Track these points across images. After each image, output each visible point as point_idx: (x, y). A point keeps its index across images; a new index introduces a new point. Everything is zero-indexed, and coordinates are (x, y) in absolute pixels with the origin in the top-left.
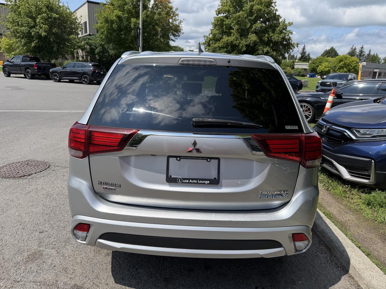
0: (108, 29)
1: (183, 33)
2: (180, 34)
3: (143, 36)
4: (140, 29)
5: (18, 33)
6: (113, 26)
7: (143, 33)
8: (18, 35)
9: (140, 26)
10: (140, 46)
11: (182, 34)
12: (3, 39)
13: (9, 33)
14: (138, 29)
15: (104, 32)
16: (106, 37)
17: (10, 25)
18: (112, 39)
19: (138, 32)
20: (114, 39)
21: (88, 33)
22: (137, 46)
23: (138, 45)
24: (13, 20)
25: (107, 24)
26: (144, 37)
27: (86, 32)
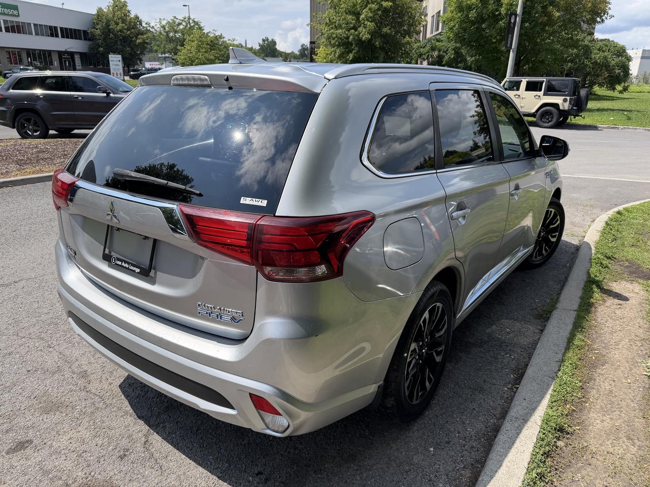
0: (462, 22)
1: (612, 16)
2: (604, 18)
3: (521, 28)
4: (516, 15)
5: (334, 39)
6: (470, 16)
7: (523, 22)
8: (333, 42)
9: (519, 10)
10: (513, 47)
11: (609, 18)
12: (320, 50)
13: (324, 40)
14: (514, 16)
15: (454, 26)
16: (456, 35)
17: (325, 29)
18: (465, 39)
19: (512, 21)
20: (469, 38)
21: (440, 30)
22: (506, 47)
23: (509, 45)
24: (330, 21)
25: (459, 14)
26: (523, 29)
27: (438, 29)
